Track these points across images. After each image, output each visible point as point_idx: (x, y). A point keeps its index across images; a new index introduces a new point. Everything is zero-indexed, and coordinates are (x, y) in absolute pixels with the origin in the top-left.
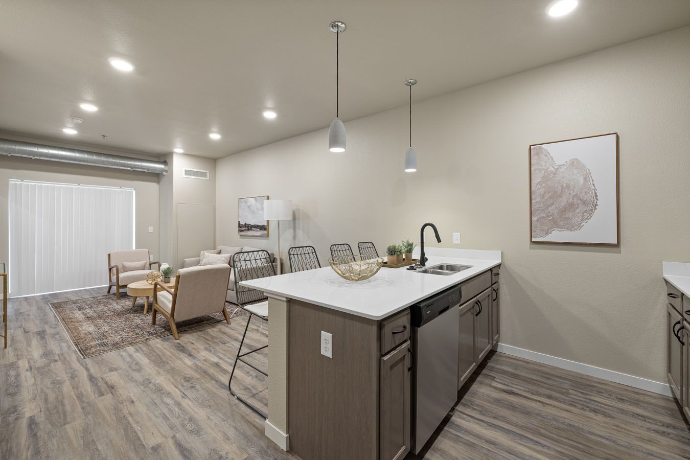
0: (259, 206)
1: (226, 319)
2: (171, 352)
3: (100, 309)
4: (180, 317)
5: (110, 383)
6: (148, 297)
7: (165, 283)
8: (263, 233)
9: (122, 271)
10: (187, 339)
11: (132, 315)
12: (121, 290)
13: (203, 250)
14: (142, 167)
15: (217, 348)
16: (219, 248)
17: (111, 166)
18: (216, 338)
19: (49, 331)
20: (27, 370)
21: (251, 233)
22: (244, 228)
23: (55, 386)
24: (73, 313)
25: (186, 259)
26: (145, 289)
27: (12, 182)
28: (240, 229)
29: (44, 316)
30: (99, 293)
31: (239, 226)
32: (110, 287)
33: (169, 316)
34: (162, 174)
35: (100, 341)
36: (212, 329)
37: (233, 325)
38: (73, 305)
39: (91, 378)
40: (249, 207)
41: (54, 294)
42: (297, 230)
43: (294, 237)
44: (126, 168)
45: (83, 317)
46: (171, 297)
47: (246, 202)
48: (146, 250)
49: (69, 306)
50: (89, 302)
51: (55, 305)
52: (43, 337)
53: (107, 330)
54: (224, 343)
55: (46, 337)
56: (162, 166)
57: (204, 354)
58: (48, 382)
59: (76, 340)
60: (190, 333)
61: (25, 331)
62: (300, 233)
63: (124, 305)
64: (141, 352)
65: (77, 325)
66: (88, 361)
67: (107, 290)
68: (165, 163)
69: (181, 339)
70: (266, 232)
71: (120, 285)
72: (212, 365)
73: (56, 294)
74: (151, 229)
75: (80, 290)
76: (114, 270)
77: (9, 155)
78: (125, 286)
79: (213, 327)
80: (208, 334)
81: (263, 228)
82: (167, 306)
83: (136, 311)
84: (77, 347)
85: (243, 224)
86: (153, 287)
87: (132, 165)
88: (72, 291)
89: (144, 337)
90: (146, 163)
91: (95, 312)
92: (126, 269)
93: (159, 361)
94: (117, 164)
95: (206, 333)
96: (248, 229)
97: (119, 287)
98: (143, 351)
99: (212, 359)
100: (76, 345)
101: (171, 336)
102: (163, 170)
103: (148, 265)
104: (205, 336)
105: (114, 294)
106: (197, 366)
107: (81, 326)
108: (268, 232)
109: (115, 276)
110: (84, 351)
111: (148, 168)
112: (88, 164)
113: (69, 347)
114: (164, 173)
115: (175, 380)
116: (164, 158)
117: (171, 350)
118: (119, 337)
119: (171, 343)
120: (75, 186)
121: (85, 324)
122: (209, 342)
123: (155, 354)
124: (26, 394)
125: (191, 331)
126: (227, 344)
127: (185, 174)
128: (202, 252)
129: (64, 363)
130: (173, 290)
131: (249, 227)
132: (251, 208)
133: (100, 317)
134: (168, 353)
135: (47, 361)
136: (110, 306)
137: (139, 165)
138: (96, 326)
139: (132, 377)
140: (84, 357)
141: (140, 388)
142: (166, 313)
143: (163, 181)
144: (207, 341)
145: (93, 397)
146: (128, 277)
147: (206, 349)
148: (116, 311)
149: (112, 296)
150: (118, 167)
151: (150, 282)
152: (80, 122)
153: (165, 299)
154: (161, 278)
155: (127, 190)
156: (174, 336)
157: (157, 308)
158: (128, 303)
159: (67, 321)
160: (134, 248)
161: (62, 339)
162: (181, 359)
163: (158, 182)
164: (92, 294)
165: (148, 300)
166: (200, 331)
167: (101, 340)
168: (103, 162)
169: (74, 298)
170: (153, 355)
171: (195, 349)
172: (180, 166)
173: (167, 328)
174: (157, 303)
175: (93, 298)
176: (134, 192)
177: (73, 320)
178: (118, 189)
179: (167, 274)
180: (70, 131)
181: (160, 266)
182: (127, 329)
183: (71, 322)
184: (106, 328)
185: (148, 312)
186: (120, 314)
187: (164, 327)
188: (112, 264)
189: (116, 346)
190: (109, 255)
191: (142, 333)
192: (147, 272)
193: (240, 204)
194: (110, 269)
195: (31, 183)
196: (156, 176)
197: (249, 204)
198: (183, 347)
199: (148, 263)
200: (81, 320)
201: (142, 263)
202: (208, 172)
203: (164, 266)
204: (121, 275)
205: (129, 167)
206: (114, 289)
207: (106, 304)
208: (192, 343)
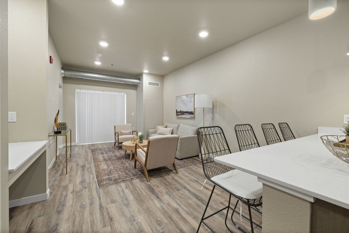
0: (189, 100)
1: (175, 169)
2: (146, 193)
3: (110, 154)
4: (150, 167)
5: (110, 215)
6: (132, 151)
7: (140, 143)
8: (191, 116)
9: (120, 135)
10: (154, 182)
11: (124, 160)
12: (120, 145)
13: (158, 126)
14: (129, 82)
15: (174, 193)
16: (166, 124)
17: (115, 82)
18: (172, 185)
19: (87, 166)
20: (71, 193)
21: (183, 116)
22: (180, 113)
23: (81, 210)
24: (98, 156)
25: (150, 130)
26: (130, 146)
27: (77, 90)
28: (177, 114)
29: (87, 156)
30: (111, 145)
31: (176, 112)
32: (115, 143)
33: (143, 165)
34: (138, 85)
35: (108, 177)
36: (168, 176)
37: (180, 174)
38: (99, 151)
39: (101, 207)
40: (183, 101)
41: (93, 144)
42: (215, 114)
43: (213, 119)
44: (122, 83)
45: (103, 158)
46: (144, 154)
47: (181, 98)
48: (131, 124)
49: (98, 152)
50: (106, 150)
51: (93, 150)
52: (84, 169)
53: (112, 169)
54: (178, 190)
55: (85, 169)
56: (138, 81)
57: (166, 198)
58: (79, 204)
59: (98, 174)
60: (156, 178)
61: (77, 164)
62: (217, 116)
63: (121, 153)
64: (129, 189)
65: (99, 163)
66: (101, 190)
67: (114, 144)
68: (139, 79)
69: (151, 181)
70: (193, 116)
71: (119, 142)
72: (173, 210)
73: (94, 144)
74: (133, 114)
75: (103, 143)
76: (117, 134)
77: (75, 77)
78: (121, 143)
79: (168, 175)
80: (166, 180)
81: (191, 113)
82: (142, 159)
83: (126, 158)
84: (97, 179)
85: (179, 111)
86: (134, 145)
87: (125, 81)
88: (100, 143)
89: (130, 177)
90: (131, 79)
91: (108, 156)
92: (122, 134)
93: (140, 200)
94: (118, 81)
95: (165, 179)
96: (182, 114)
97: (119, 143)
98: (130, 188)
99: (173, 204)
100: (97, 177)
101: (144, 178)
102: (138, 83)
103: (132, 132)
104: (164, 182)
105: (117, 146)
106: (163, 209)
107: (101, 164)
108: (194, 116)
109: (117, 137)
110: (100, 183)
111: (131, 82)
112: (106, 81)
113: (93, 178)
114: (139, 85)
115: (151, 221)
116: (139, 76)
117: (146, 191)
118: (118, 175)
119: (145, 184)
120: (101, 92)
121: (102, 163)
122: (167, 187)
123: (136, 192)
124: (65, 214)
125: (156, 176)
126: (180, 191)
127: (149, 85)
128: (157, 126)
129: (89, 191)
130: (145, 149)
131: (183, 113)
132: (184, 102)
133: (110, 159)
134: (144, 193)
135: (81, 187)
136: (115, 153)
137: (127, 81)
138: (107, 165)
139: (123, 212)
140: (99, 187)
141: (128, 225)
142: (142, 163)
143: (139, 89)
144: (166, 186)
145: (100, 227)
146: (123, 138)
147: (167, 193)
148: (117, 157)
149: (116, 147)
150: (119, 82)
151: (133, 142)
152: (101, 56)
153: (141, 154)
154: (138, 140)
155: (123, 94)
156: (146, 179)
157: (137, 159)
158: (123, 152)
159: (95, 160)
160: (126, 123)
161: (91, 173)
162: (152, 200)
163: (136, 90)
164: (108, 145)
165: (132, 152)
166: (161, 177)
167: (109, 175)
168: (113, 80)
169: (100, 147)
170: (136, 193)
171: (160, 192)
172: (146, 80)
173: (142, 172)
174: (137, 156)
175: (108, 148)
176: (126, 95)
177: (98, 160)
178: (118, 94)
179: (141, 138)
180: (98, 63)
181: (137, 134)
182: (122, 170)
183: (97, 161)
184: (112, 167)
185: (132, 159)
186: (119, 159)
187: (140, 171)
188: (116, 131)
189: (116, 181)
190: (115, 126)
191: (129, 173)
192: (131, 136)
193: (177, 100)
194: (115, 134)
195: (84, 91)
196: (135, 86)
197: (182, 99)
198: (152, 188)
199: (132, 131)
200: (101, 160)
201: (129, 131)
202: (159, 83)
203: (140, 134)
204: (120, 137)
205: (123, 82)
206: (117, 143)
207: (113, 152)
208: (158, 186)
